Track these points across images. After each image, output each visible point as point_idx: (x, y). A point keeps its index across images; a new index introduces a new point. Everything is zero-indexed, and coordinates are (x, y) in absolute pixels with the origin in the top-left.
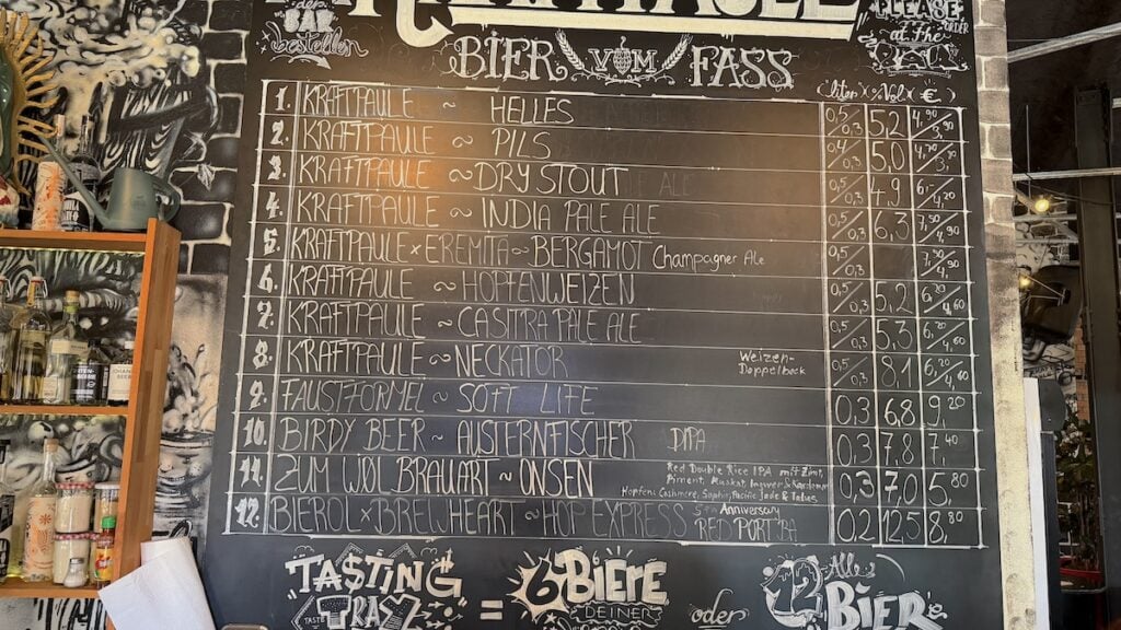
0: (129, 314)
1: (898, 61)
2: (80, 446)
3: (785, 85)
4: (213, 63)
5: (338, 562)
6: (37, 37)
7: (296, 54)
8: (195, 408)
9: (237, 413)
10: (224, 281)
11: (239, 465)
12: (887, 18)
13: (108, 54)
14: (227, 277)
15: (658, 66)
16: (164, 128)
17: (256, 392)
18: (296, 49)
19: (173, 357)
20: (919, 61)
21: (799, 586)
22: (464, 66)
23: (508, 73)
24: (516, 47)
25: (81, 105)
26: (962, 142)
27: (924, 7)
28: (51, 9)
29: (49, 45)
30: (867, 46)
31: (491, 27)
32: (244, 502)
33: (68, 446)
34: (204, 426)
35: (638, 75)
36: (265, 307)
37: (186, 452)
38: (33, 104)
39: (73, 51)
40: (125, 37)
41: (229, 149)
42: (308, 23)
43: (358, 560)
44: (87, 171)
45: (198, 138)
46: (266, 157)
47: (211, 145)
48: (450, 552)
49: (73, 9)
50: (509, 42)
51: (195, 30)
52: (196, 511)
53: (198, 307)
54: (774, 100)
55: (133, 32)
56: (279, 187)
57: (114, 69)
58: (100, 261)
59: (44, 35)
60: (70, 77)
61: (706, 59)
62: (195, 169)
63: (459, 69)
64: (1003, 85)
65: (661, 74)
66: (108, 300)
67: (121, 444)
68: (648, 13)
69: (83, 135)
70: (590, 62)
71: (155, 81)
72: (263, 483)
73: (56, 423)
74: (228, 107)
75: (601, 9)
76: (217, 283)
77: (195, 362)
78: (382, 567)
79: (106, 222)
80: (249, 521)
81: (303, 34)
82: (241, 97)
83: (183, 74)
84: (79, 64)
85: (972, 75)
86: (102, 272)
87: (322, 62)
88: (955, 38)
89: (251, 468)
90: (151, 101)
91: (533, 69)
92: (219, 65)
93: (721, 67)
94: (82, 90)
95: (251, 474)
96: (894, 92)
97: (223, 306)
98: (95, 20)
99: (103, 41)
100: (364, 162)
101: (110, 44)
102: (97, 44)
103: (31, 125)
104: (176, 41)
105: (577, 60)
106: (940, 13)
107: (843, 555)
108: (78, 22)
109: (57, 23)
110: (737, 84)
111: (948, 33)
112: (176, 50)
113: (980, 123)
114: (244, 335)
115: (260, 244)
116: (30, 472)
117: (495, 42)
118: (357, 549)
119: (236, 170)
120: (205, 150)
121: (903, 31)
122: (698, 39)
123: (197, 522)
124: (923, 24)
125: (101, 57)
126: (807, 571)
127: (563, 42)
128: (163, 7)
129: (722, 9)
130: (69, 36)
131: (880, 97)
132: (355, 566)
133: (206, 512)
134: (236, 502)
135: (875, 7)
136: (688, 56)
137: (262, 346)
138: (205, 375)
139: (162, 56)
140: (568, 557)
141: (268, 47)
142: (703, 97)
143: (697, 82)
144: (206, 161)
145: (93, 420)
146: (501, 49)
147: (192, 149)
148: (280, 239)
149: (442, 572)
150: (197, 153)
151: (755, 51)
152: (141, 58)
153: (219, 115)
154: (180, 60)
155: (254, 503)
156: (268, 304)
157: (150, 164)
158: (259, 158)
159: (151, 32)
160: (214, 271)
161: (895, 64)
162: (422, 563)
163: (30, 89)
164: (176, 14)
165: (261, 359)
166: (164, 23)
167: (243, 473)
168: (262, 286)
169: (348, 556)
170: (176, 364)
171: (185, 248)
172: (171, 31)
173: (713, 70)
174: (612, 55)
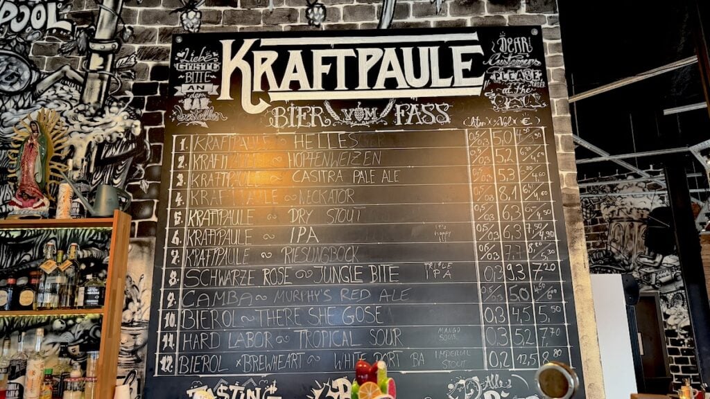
0: (105, 260)
1: (507, 104)
2: (79, 332)
3: (446, 122)
4: (147, 128)
5: (215, 389)
6: (59, 121)
7: (190, 121)
8: (139, 309)
9: (161, 310)
10: (154, 240)
11: (162, 338)
12: (500, 83)
13: (94, 127)
14: (155, 238)
15: (378, 116)
16: (123, 162)
17: (171, 298)
18: (190, 119)
19: (128, 282)
20: (518, 103)
21: (469, 394)
22: (277, 122)
23: (300, 124)
24: (303, 111)
25: (81, 153)
26: (545, 145)
27: (520, 75)
28: (66, 106)
29: (65, 124)
30: (490, 97)
31: (291, 101)
32: (164, 358)
33: (73, 331)
34: (143, 318)
35: (368, 121)
36: (175, 253)
37: (135, 332)
38: (57, 154)
39: (77, 126)
40: (103, 117)
41: (156, 172)
42: (196, 105)
43: (226, 388)
44: (83, 187)
45: (140, 167)
46: (176, 174)
47: (148, 170)
48: (275, 382)
49: (77, 105)
50: (300, 109)
51: (138, 112)
52: (140, 364)
53: (141, 255)
54: (440, 129)
55: (107, 115)
56: (182, 190)
57: (98, 134)
58: (90, 233)
59: (63, 119)
60: (75, 140)
61: (403, 111)
62: (139, 183)
63: (274, 124)
64: (567, 113)
65: (380, 120)
66: (94, 254)
67: (100, 329)
68: (372, 89)
69: (82, 169)
70: (342, 116)
71: (119, 139)
72: (175, 347)
73: (67, 320)
74: (156, 151)
75: (346, 89)
76: (150, 242)
77: (139, 284)
78: (239, 391)
79: (93, 212)
80: (168, 368)
81: (193, 111)
82: (162, 144)
83: (133, 135)
84: (80, 132)
85: (549, 110)
86: (91, 239)
87: (204, 125)
88: (538, 90)
89: (168, 340)
90: (116, 149)
91: (313, 121)
92: (151, 130)
93: (411, 115)
94: (81, 146)
95: (168, 343)
96: (506, 120)
97: (153, 253)
98: (88, 110)
99: (92, 120)
100: (226, 174)
101: (96, 122)
102: (89, 122)
103: (56, 165)
104: (129, 118)
105: (336, 115)
106: (529, 77)
107: (492, 376)
108: (80, 112)
109: (69, 113)
110: (420, 122)
111: (534, 88)
112: (128, 123)
113: (555, 134)
114: (164, 268)
115: (172, 220)
116: (53, 346)
117: (293, 109)
118: (226, 383)
119: (159, 182)
120: (144, 172)
121: (509, 88)
122: (399, 101)
123: (140, 370)
124: (520, 84)
125: (91, 129)
126: (472, 385)
127: (328, 107)
128: (122, 101)
129: (410, 84)
130: (75, 119)
131: (498, 124)
132: (224, 391)
133: (145, 364)
134: (160, 358)
135: (493, 77)
136: (393, 111)
137: (174, 274)
138: (144, 291)
139: (121, 126)
140: (339, 383)
141: (176, 119)
142: (402, 130)
143: (399, 123)
144: (145, 178)
145: (86, 318)
146: (296, 112)
147: (137, 172)
148: (183, 217)
149: (271, 393)
150: (140, 175)
151: (429, 105)
152: (111, 128)
153: (151, 155)
154: (131, 128)
155: (170, 359)
156: (177, 251)
157: (115, 181)
158: (172, 176)
159: (117, 114)
160: (149, 235)
161: (505, 106)
162: (260, 389)
163: (55, 147)
164: (129, 105)
165: (173, 280)
166: (122, 109)
167: (164, 343)
168: (173, 242)
169: (220, 386)
170: (129, 286)
171: (133, 224)
172: (126, 113)
173: (407, 116)
174: (354, 112)
